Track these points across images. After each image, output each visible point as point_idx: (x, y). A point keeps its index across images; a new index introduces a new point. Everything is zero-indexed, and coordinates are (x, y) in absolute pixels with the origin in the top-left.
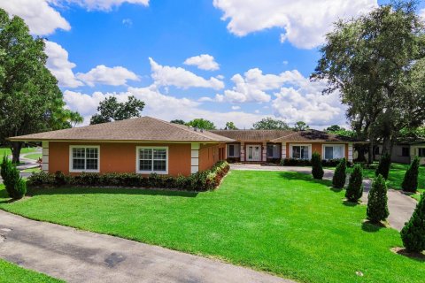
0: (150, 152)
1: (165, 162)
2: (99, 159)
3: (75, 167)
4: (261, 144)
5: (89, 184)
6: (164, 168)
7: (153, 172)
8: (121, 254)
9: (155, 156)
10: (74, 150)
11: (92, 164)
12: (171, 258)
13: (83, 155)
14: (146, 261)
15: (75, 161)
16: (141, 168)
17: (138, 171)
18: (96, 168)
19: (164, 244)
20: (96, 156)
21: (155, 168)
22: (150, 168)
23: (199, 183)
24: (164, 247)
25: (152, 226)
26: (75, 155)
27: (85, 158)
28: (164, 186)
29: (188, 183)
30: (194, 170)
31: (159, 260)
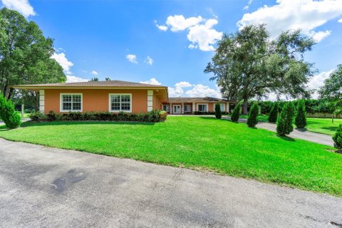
0: (119, 97)
1: (129, 104)
2: (82, 102)
3: (64, 109)
4: (180, 104)
5: (74, 119)
6: (129, 108)
7: (121, 111)
8: (82, 171)
9: (123, 100)
10: (64, 97)
11: (77, 106)
12: (150, 172)
13: (70, 100)
14: (115, 179)
15: (64, 104)
16: (113, 108)
17: (110, 111)
18: (80, 108)
19: (137, 157)
20: (80, 101)
21: (123, 108)
22: (119, 108)
23: (154, 117)
24: (136, 160)
25: (122, 142)
26: (64, 100)
27: (72, 102)
28: (129, 120)
29: (146, 117)
30: (150, 109)
31: (133, 176)
